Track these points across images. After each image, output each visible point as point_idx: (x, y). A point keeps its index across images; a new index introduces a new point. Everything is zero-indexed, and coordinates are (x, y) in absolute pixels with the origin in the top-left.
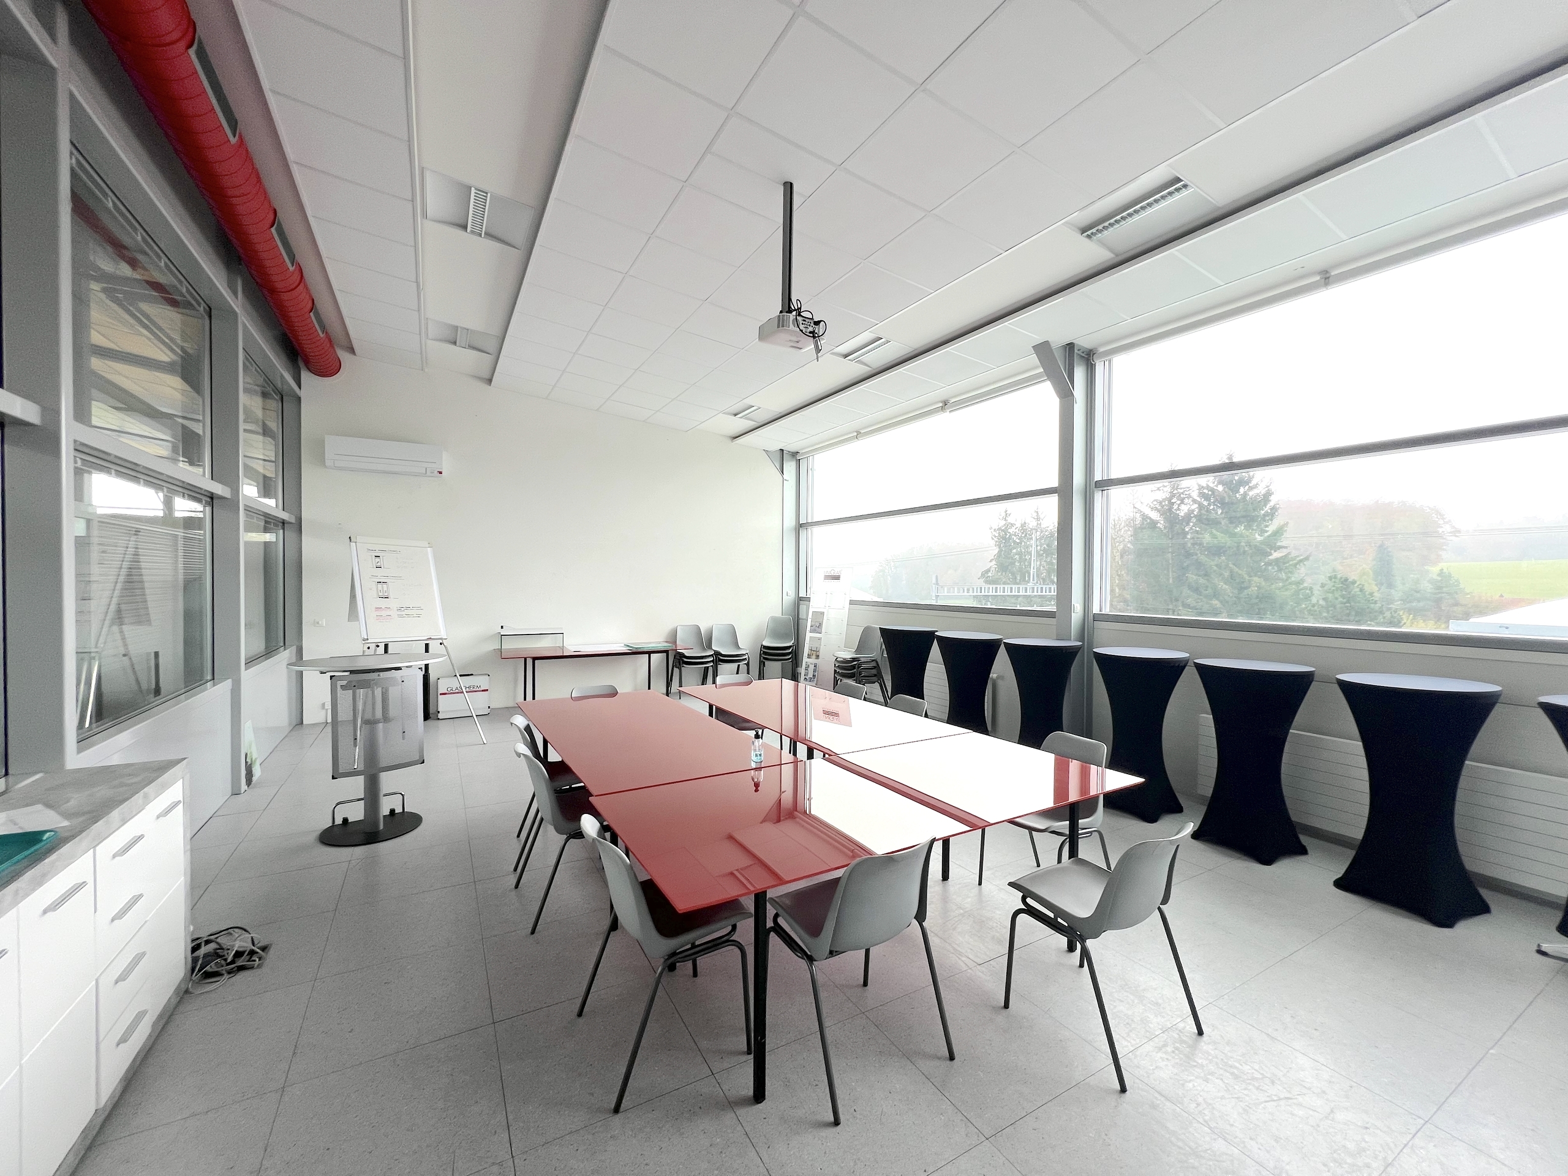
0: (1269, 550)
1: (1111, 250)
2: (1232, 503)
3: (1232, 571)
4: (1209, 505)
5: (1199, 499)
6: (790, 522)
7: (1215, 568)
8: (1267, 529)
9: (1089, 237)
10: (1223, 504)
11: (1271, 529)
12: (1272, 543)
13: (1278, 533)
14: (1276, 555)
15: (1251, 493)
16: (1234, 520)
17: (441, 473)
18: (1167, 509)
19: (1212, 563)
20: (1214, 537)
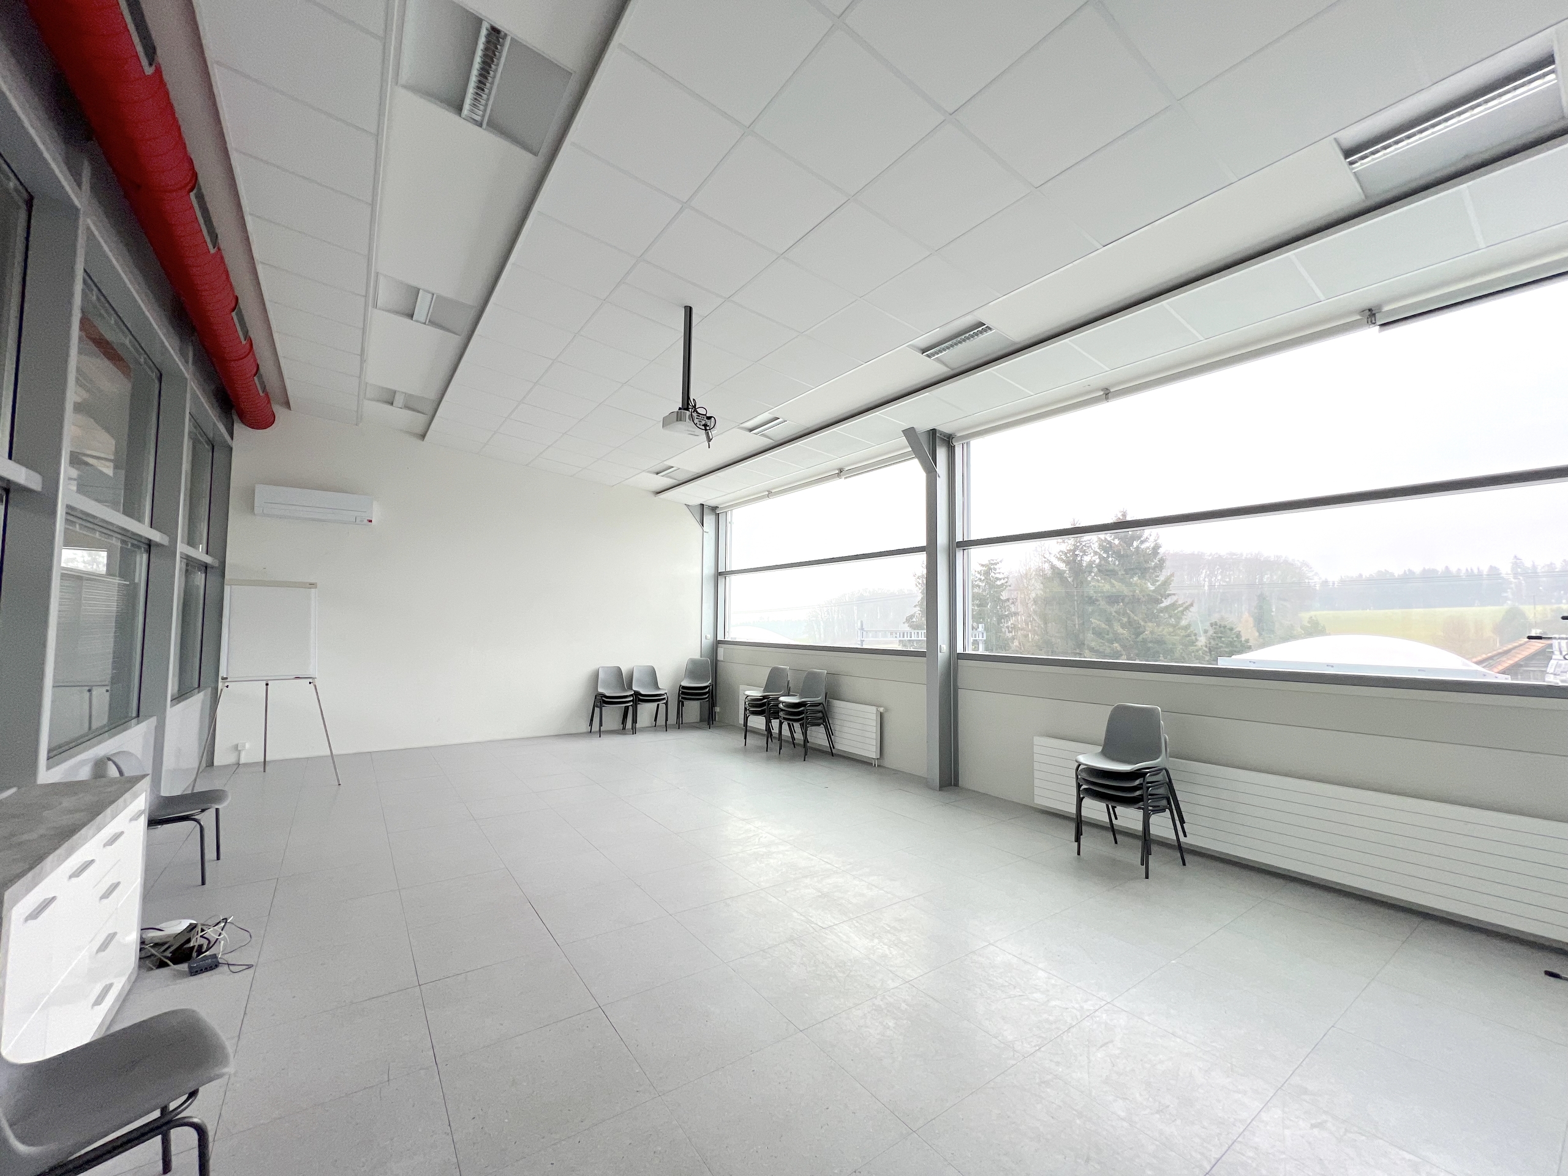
0: (1160, 598)
1: (948, 367)
2: (1127, 556)
3: (1129, 617)
4: (1108, 557)
5: (1098, 551)
6: (709, 570)
7: (1114, 614)
8: (1158, 578)
9: (928, 356)
10: (1119, 555)
11: (1162, 578)
12: (1162, 592)
13: (1166, 583)
14: (1166, 603)
15: (1143, 546)
16: (1130, 571)
17: (371, 521)
18: (1072, 560)
19: (1112, 609)
20: (1113, 586)
